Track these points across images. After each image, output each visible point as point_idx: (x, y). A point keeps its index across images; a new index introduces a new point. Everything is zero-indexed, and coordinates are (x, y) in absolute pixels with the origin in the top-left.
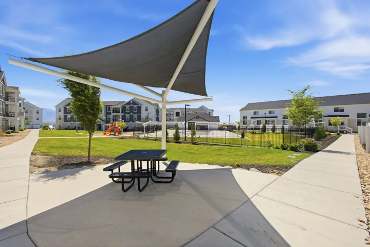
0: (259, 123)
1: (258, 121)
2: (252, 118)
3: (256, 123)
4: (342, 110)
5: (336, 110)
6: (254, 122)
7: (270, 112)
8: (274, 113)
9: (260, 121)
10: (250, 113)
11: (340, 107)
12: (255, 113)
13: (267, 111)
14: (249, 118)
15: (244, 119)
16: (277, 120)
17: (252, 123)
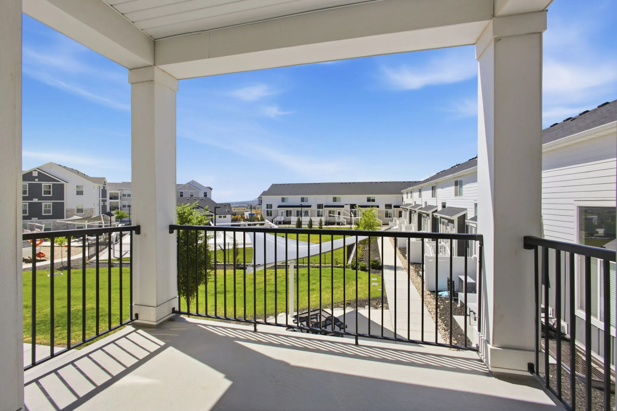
0: (288, 214)
1: (287, 211)
2: (279, 207)
3: (285, 214)
4: (373, 201)
5: (369, 200)
6: (282, 212)
7: (303, 200)
8: (307, 201)
9: (291, 211)
10: (275, 200)
11: (372, 196)
12: (283, 200)
13: (299, 197)
14: (275, 208)
15: (267, 208)
16: (311, 211)
17: (280, 214)
